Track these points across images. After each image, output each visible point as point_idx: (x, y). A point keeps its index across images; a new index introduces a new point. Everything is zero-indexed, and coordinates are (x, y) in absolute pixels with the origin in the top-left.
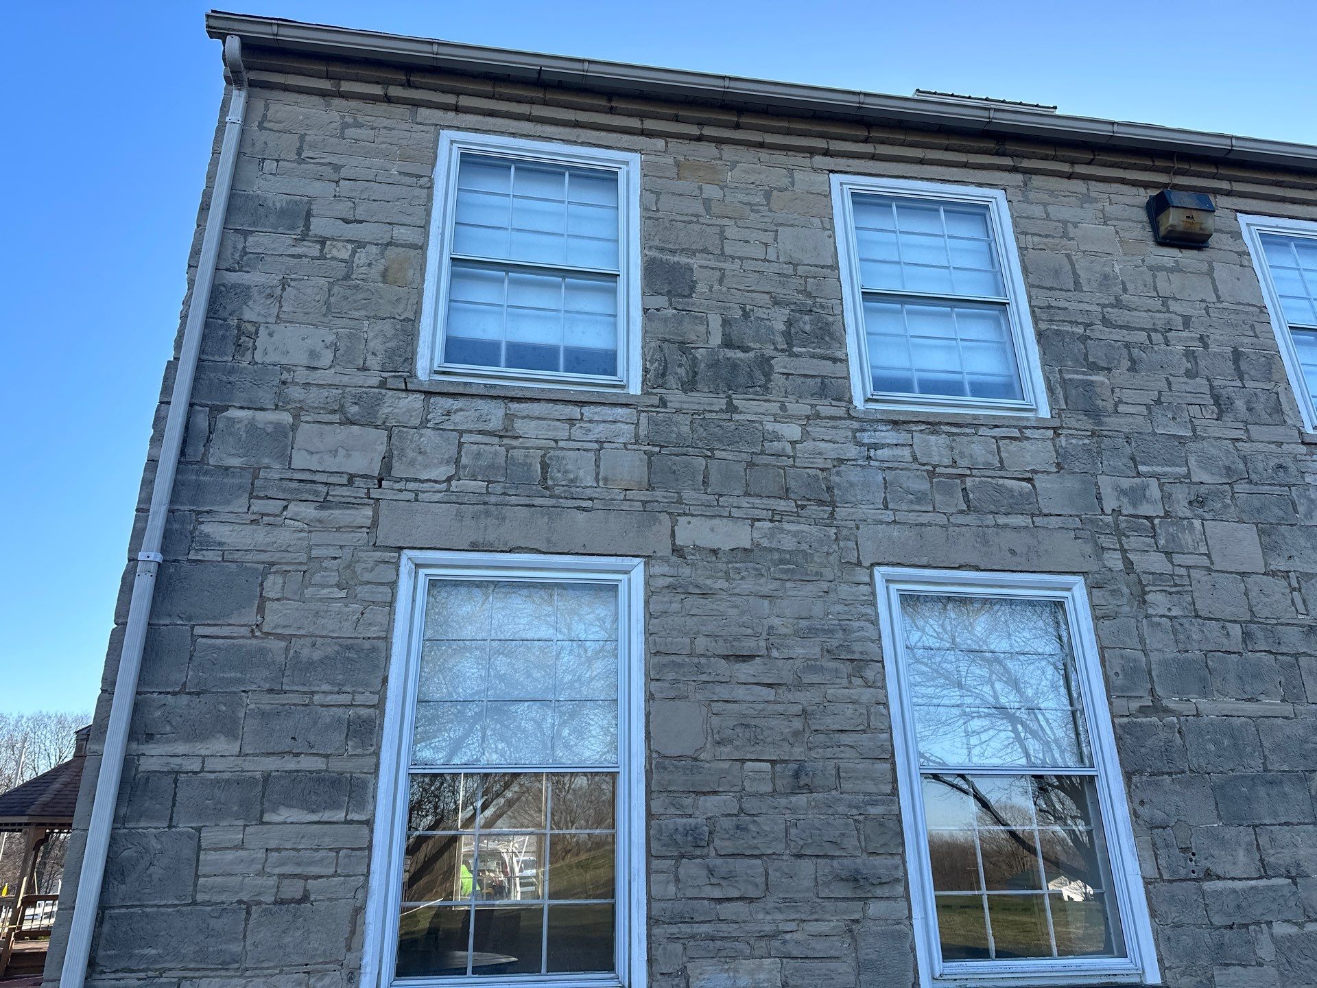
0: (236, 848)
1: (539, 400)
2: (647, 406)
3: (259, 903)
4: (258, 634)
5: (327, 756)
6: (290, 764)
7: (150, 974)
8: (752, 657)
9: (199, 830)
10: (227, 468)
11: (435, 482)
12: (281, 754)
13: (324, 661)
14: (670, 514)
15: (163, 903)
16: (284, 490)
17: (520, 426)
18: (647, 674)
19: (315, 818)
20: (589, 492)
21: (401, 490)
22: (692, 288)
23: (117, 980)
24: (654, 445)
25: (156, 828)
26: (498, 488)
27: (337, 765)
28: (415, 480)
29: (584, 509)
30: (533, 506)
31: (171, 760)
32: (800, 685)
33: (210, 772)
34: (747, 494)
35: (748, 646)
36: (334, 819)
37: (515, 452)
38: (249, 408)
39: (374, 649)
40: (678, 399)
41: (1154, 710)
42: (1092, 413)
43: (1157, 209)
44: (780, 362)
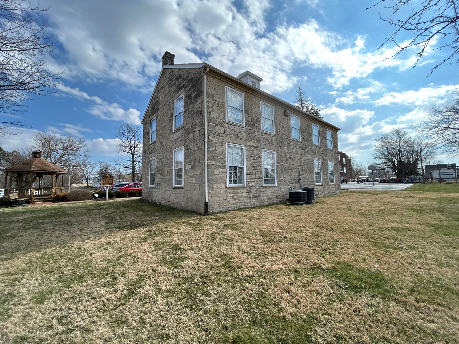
0: (216, 172)
1: (237, 126)
2: (246, 128)
3: (219, 177)
4: (215, 150)
6: (219, 164)
7: (212, 183)
8: (254, 157)
9: (213, 170)
10: (211, 130)
11: (229, 135)
13: (221, 154)
14: (248, 141)
15: (212, 177)
16: (216, 134)
18: (246, 158)
20: (241, 138)
21: (226, 135)
22: (249, 114)
23: (209, 184)
24: (246, 133)
26: (234, 136)
27: (223, 165)
29: (241, 140)
30: (237, 139)
31: (210, 163)
32: (257, 160)
33: (213, 165)
34: (254, 140)
36: (223, 170)
37: (235, 132)
38: (212, 123)
39: (225, 153)
40: (248, 128)
41: (279, 164)
42: (278, 134)
43: (285, 112)
44: (256, 124)
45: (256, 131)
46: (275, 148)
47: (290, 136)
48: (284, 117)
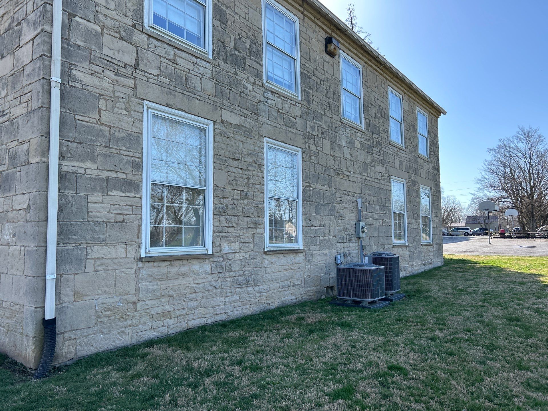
0: (100, 203)
1: (184, 51)
2: (215, 65)
3: (109, 222)
4: (99, 123)
5: (126, 174)
6: (114, 175)
7: (76, 245)
8: (238, 160)
9: (87, 195)
10: (79, 46)
11: (154, 75)
12: (112, 171)
13: (123, 138)
14: (220, 107)
15: (78, 220)
16: (103, 64)
17: (179, 61)
18: (214, 161)
19: (123, 195)
20: (199, 93)
21: (143, 75)
22: (227, 22)
23: (65, 246)
24: (216, 81)
25: (71, 193)
26: (173, 84)
27: (130, 177)
28: (148, 73)
29: (198, 99)
30: (184, 94)
31: (73, 168)
32: (248, 170)
33: (88, 175)
34: (239, 106)
35: (237, 156)
36: (130, 196)
37: (178, 71)
38: (84, 19)
39: (138, 137)
40: (223, 65)
41: (309, 186)
42: (308, 102)
43: (329, 41)
44: (248, 60)
45: (248, 82)
46: (300, 141)
47: (338, 112)
48: (327, 57)
